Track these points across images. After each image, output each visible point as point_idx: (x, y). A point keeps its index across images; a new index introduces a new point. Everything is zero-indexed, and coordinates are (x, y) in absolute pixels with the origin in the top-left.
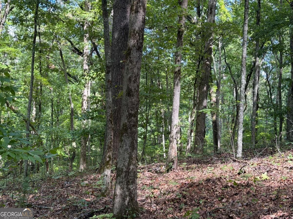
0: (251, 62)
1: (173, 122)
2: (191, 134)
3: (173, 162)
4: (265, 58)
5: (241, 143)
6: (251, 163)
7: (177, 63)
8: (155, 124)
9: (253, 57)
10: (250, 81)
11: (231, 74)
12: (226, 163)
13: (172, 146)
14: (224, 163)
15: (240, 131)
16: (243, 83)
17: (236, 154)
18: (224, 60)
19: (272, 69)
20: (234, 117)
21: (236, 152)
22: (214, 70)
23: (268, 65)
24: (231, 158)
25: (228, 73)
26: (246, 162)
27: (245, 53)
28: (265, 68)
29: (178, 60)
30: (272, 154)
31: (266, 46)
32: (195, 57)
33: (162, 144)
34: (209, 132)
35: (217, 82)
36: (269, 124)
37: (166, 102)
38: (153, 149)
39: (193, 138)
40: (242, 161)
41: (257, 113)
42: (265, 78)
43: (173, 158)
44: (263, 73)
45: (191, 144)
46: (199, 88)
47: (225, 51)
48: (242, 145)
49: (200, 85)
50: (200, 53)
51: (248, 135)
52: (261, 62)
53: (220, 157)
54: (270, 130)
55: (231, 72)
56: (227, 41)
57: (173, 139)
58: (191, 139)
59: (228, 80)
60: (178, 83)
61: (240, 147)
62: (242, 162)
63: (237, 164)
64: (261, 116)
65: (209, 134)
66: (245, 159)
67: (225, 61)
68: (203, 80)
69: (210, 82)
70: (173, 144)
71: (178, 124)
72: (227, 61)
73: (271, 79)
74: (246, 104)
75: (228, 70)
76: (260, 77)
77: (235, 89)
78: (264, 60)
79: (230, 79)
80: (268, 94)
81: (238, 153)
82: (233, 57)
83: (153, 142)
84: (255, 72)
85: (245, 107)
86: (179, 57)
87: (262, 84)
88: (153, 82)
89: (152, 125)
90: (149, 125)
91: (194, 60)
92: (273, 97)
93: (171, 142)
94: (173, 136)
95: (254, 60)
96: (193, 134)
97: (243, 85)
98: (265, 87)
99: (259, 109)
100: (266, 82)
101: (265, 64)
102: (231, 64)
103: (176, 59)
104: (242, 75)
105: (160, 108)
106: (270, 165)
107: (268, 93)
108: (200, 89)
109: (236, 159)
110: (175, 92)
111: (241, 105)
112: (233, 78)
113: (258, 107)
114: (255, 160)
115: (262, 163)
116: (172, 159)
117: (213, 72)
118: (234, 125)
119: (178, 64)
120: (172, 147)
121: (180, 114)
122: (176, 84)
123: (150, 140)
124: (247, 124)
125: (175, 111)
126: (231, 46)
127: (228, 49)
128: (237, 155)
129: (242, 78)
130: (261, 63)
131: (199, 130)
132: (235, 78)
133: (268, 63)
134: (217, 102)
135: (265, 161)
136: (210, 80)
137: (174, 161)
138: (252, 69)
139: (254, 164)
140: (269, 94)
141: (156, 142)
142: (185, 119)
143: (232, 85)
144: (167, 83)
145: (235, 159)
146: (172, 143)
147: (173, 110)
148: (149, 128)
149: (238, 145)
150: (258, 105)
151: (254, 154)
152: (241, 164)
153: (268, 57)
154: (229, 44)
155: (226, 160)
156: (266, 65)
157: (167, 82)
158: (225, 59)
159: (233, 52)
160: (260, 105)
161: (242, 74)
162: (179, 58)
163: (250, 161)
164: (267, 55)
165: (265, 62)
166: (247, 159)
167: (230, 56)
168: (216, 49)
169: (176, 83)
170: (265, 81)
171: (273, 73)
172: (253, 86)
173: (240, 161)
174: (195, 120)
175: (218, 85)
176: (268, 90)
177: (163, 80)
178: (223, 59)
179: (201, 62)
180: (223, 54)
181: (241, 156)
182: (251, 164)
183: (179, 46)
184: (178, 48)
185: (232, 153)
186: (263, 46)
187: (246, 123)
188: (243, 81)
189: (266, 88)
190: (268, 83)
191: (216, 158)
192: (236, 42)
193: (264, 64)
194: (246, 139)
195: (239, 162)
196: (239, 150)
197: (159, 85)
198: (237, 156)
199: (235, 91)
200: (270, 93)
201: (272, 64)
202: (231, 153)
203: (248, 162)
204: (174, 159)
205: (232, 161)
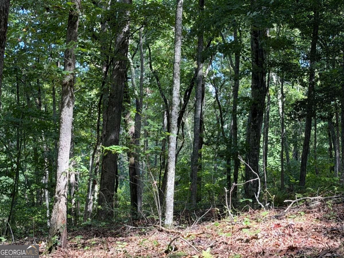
0: (192, 70)
1: (60, 168)
2: (93, 187)
3: (59, 234)
4: (213, 64)
5: (171, 201)
6: (187, 233)
7: (68, 68)
8: (33, 171)
9: (195, 62)
10: (189, 101)
11: (160, 88)
12: (148, 234)
13: (58, 207)
14: (144, 235)
15: (171, 182)
16: (176, 103)
17: (164, 220)
18: (149, 65)
19: (224, 82)
20: (165, 159)
21: (163, 216)
22: (132, 81)
23: (218, 76)
24: (155, 227)
25: (155, 87)
26: (179, 231)
27: (179, 54)
28: (214, 80)
29: (68, 63)
30: (219, 219)
31: (214, 44)
32: (99, 60)
33: (44, 205)
34: (124, 183)
35: (137, 101)
36: (220, 170)
37: (49, 135)
38: (28, 214)
39: (96, 194)
40: (173, 230)
41: (201, 153)
42: (214, 95)
43: (58, 228)
44: (211, 88)
45: (94, 204)
46: (107, 111)
47: (150, 50)
48: (172, 205)
49: (108, 106)
50: (107, 53)
51: (187, 188)
52: (208, 70)
53: (139, 224)
54: (221, 179)
55: (159, 85)
56: (154, 35)
57: (59, 196)
58: (93, 195)
59: (155, 98)
60: (69, 102)
61: (170, 208)
62: (173, 232)
63: (164, 235)
64: (207, 157)
65: (124, 188)
66: (178, 228)
67: (151, 67)
68: (113, 98)
69: (125, 101)
70: (60, 205)
71: (67, 171)
72: (153, 66)
73: (223, 97)
74: (184, 137)
75: (156, 81)
76: (205, 94)
77: (166, 113)
78: (212, 66)
79: (159, 96)
80: (218, 122)
81: (167, 217)
82: (163, 60)
83: (29, 200)
84: (197, 85)
85: (182, 142)
86: (71, 58)
87: (208, 105)
88: (29, 100)
89: (27, 173)
90: (23, 173)
91: (98, 64)
92: (226, 126)
93: (56, 202)
94: (60, 191)
95: (196, 66)
96: (97, 188)
97: (175, 106)
98: (213, 110)
99: (203, 145)
100: (215, 102)
101: (213, 73)
102: (159, 73)
103: (66, 61)
104: (174, 91)
105: (42, 143)
106: (216, 236)
107: (218, 119)
108: (109, 112)
109: (163, 228)
110: (63, 116)
111: (171, 139)
112: (163, 95)
113: (202, 143)
114: (193, 228)
115: (204, 233)
116: (58, 230)
117: (130, 85)
118: (164, 172)
119: (70, 71)
120: (58, 209)
121: (73, 154)
122: (65, 104)
123: (23, 199)
124: (184, 170)
125: (64, 149)
126: (159, 43)
127: (156, 47)
128: (166, 220)
129: (174, 95)
130: (207, 72)
131: (106, 180)
132: (166, 96)
133: (218, 72)
134: (136, 135)
135: (209, 230)
136: (125, 97)
137: (61, 234)
138: (193, 80)
139: (191, 235)
140: (220, 121)
141: (34, 202)
142: (80, 162)
143: (162, 106)
144: (53, 102)
145: (161, 227)
146: (58, 202)
147: (61, 147)
148: (22, 178)
149: (167, 205)
150: (201, 139)
151: (191, 219)
152: (172, 236)
153: (219, 62)
154: (157, 39)
155: (148, 230)
156: (216, 74)
157: (54, 100)
158: (150, 63)
159: (164, 52)
160: (205, 140)
161: (174, 88)
162: (70, 61)
163: (185, 230)
164: (217, 59)
165: (213, 70)
166: (180, 227)
167: (158, 59)
168: (136, 47)
169: (67, 101)
170: (214, 100)
171: (226, 88)
172: (194, 108)
173: (170, 231)
174: (100, 164)
175: (138, 106)
176: (219, 115)
177: (47, 96)
178: (147, 64)
179: (110, 68)
180: (147, 54)
181: (171, 223)
182: (187, 235)
183: (70, 40)
184: (69, 44)
185: (158, 218)
186: (209, 44)
187: (183, 168)
188: (175, 100)
189: (215, 112)
190: (217, 105)
191: (131, 227)
192: (168, 36)
193: (211, 73)
194: (183, 195)
195: (168, 232)
196: (168, 213)
197: (40, 105)
198: (166, 223)
199: (165, 116)
200: (222, 120)
201: (225, 73)
202: (156, 217)
203: (181, 233)
204: (61, 230)
205: (157, 231)
